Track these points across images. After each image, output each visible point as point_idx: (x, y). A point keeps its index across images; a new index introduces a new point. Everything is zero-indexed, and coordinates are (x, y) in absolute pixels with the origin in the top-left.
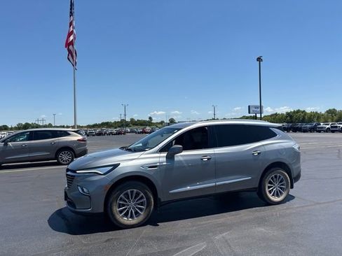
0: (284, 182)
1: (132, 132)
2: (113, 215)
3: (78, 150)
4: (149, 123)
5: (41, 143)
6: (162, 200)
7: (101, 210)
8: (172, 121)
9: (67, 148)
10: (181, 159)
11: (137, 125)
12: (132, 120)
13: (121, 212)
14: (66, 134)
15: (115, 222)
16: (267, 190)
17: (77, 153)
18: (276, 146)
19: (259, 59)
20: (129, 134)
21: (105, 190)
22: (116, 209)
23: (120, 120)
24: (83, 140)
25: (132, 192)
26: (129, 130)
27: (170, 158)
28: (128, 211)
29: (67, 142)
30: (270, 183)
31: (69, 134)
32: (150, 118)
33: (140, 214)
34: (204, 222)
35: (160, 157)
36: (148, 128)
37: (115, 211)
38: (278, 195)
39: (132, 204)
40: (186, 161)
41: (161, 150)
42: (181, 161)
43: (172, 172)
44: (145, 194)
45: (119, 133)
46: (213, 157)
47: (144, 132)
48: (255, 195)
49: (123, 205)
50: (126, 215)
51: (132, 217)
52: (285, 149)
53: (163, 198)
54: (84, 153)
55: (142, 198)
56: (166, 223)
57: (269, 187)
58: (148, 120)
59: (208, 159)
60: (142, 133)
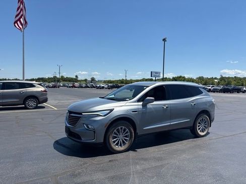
0: (207, 123)
1: (64, 86)
2: (110, 145)
3: (41, 98)
4: (75, 80)
5: (12, 92)
6: (139, 134)
7: (102, 141)
8: (93, 79)
9: (33, 97)
10: (151, 106)
11: (66, 81)
12: (62, 77)
13: (114, 142)
14: (32, 86)
15: (110, 149)
16: (198, 128)
17: (41, 100)
18: (204, 100)
19: (164, 40)
20: (62, 88)
21: (105, 127)
22: (112, 140)
23: (52, 77)
24: (45, 91)
25: (121, 128)
26: (62, 85)
27: (144, 106)
28: (118, 141)
29: (33, 92)
30: (199, 123)
31: (34, 86)
32: (76, 76)
33: (125, 143)
34: (166, 148)
35: (138, 105)
36: (77, 84)
37: (111, 142)
38: (203, 132)
39: (121, 137)
40: (154, 108)
41: (139, 101)
42: (151, 108)
43: (145, 115)
44: (130, 130)
45: (54, 87)
46: (169, 106)
47: (74, 86)
48: (189, 131)
49: (115, 137)
50: (117, 144)
51: (121, 145)
52: (208, 102)
53: (139, 132)
54: (46, 100)
55: (127, 133)
56: (141, 149)
57: (199, 126)
58: (75, 77)
59: (167, 107)
60: (72, 87)
